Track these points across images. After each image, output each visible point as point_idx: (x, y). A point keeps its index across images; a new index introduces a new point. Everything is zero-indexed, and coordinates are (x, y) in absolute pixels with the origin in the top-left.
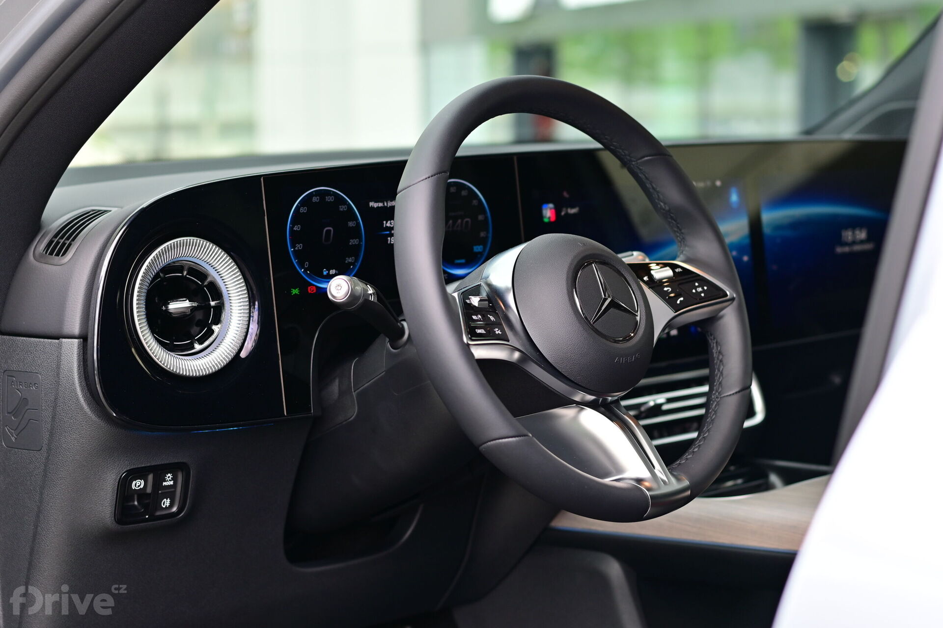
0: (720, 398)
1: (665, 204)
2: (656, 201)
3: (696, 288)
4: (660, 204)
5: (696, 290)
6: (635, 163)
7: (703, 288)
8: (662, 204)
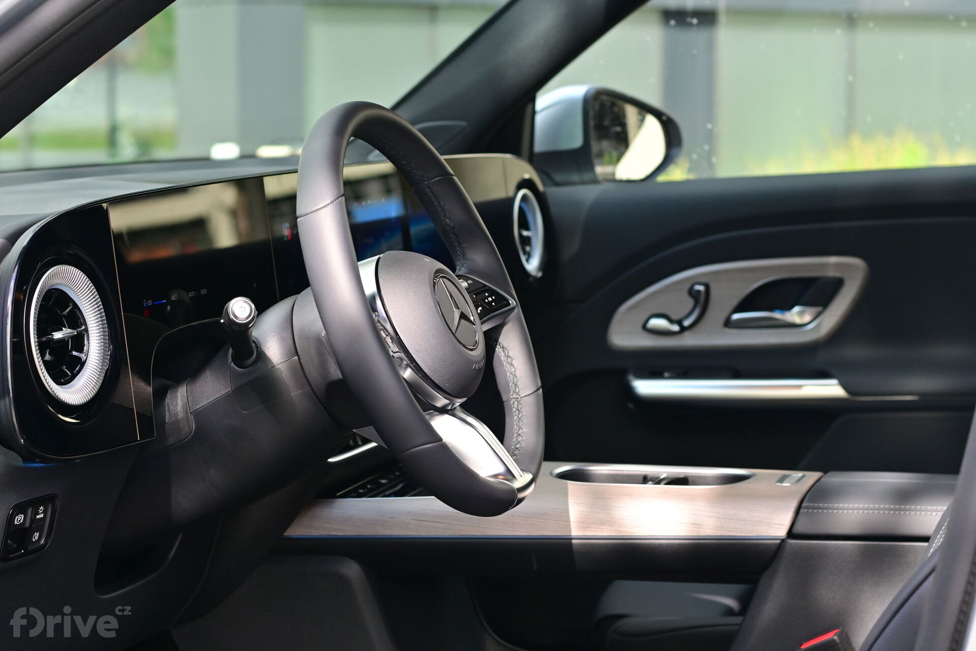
0: (521, 397)
1: (450, 221)
2: (442, 218)
3: (487, 298)
4: (445, 221)
5: (488, 300)
6: (427, 182)
7: (492, 298)
8: (448, 221)
